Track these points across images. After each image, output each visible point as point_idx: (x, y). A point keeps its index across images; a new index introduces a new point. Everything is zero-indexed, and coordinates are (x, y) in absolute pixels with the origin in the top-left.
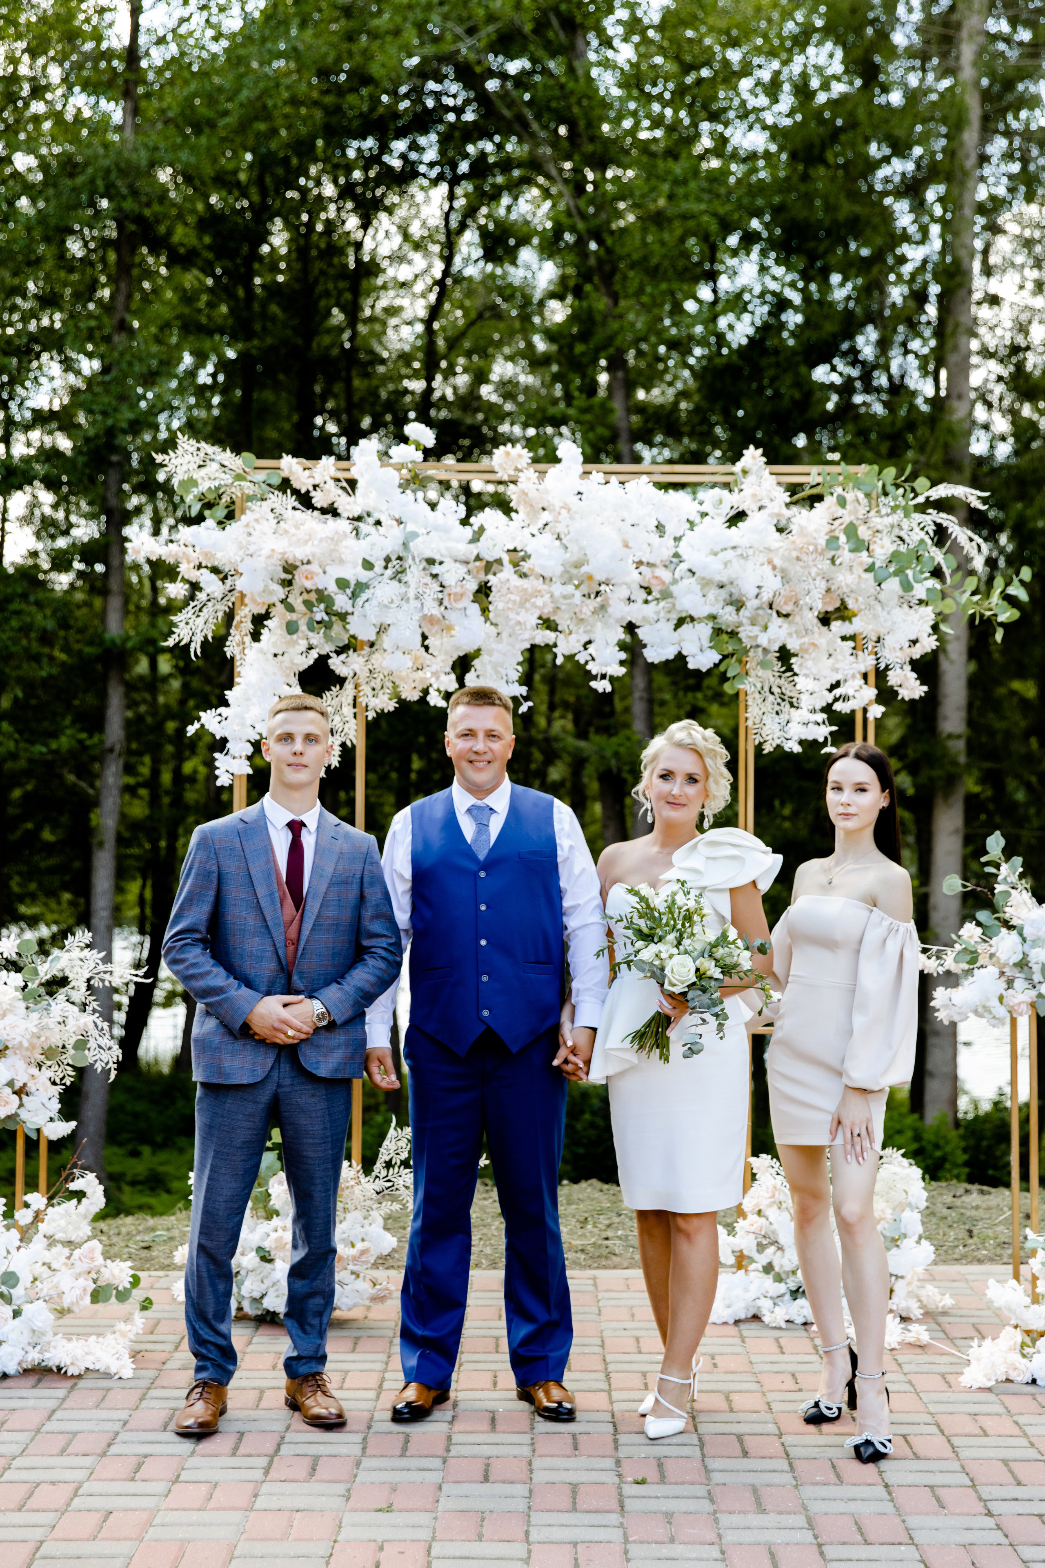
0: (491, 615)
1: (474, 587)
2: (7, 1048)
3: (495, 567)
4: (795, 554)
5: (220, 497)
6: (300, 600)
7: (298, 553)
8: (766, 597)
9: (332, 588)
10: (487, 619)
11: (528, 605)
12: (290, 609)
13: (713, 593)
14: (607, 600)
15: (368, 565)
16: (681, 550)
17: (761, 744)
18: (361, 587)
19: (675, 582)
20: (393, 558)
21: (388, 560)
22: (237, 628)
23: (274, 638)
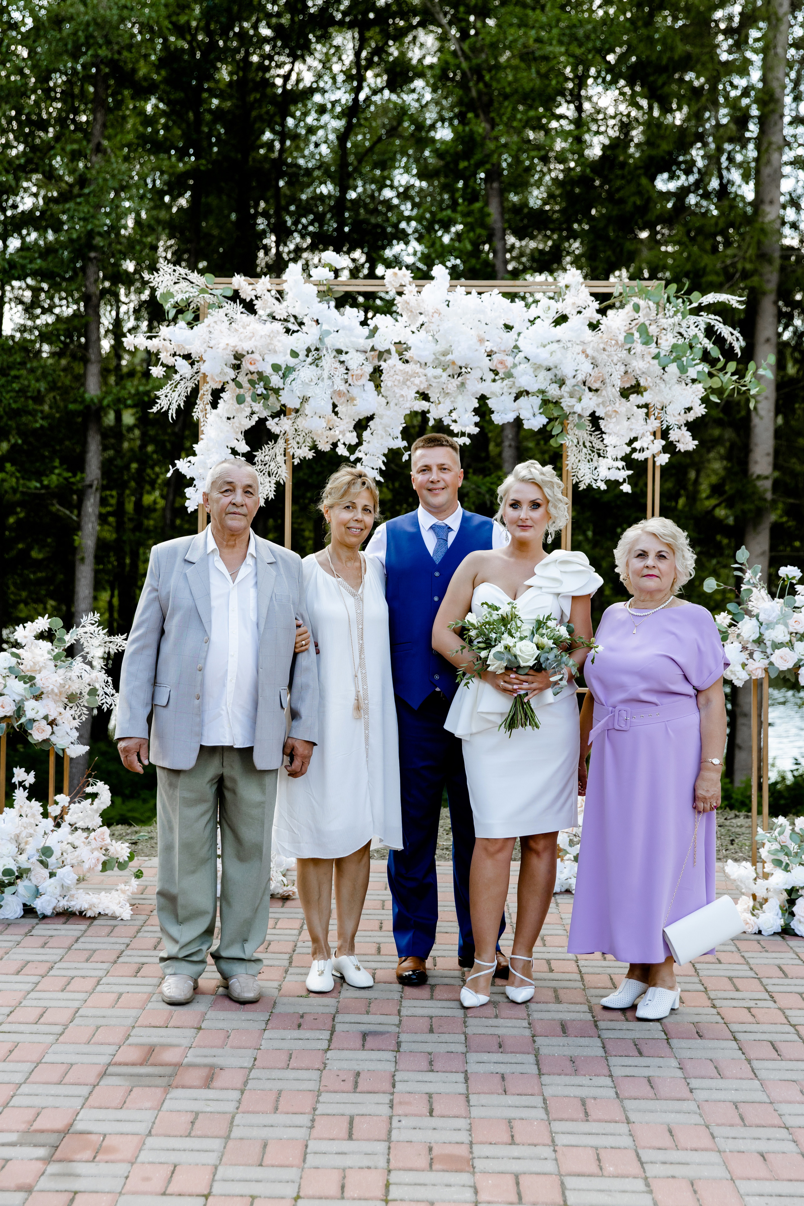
0: (382, 390)
1: (371, 370)
2: (42, 693)
3: (385, 356)
4: (602, 346)
5: (189, 305)
6: (246, 379)
7: (243, 346)
8: (580, 377)
9: (268, 370)
10: (379, 393)
11: (408, 383)
12: (239, 386)
13: (543, 374)
14: (466, 379)
15: (294, 354)
16: (520, 344)
17: (577, 483)
18: (289, 370)
19: (515, 366)
20: (313, 349)
21: (309, 350)
22: (201, 399)
23: (227, 407)
